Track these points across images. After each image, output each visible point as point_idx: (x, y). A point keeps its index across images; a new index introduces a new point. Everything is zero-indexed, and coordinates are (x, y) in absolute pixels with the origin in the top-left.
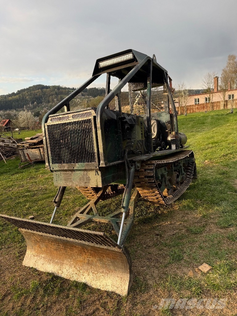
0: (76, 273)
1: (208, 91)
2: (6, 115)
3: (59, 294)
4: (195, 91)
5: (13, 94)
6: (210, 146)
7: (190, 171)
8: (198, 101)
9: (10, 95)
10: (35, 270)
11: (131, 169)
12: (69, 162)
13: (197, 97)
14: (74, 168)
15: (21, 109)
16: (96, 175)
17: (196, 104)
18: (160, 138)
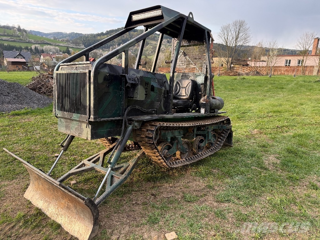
0: (57, 214)
1: (305, 53)
2: (92, 54)
3: (33, 229)
4: (291, 51)
5: (102, 34)
6: (270, 114)
7: (222, 138)
8: (289, 63)
9: (99, 35)
10: (30, 203)
11: (129, 127)
12: (69, 111)
13: (288, 58)
14: (71, 117)
15: (107, 49)
16: (86, 127)
17: (286, 65)
18: (192, 99)
